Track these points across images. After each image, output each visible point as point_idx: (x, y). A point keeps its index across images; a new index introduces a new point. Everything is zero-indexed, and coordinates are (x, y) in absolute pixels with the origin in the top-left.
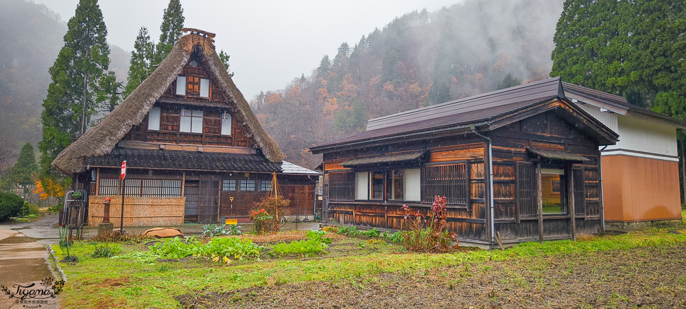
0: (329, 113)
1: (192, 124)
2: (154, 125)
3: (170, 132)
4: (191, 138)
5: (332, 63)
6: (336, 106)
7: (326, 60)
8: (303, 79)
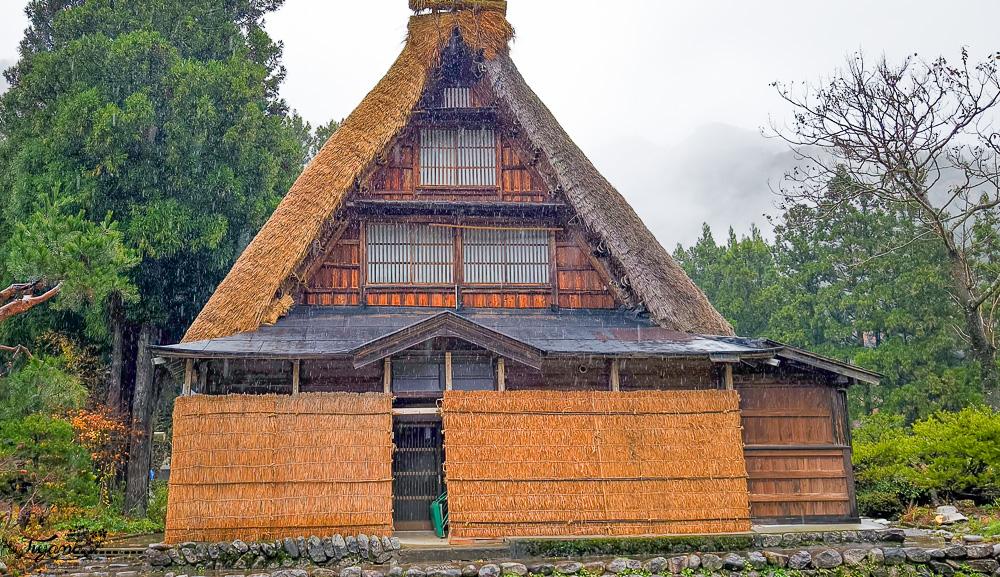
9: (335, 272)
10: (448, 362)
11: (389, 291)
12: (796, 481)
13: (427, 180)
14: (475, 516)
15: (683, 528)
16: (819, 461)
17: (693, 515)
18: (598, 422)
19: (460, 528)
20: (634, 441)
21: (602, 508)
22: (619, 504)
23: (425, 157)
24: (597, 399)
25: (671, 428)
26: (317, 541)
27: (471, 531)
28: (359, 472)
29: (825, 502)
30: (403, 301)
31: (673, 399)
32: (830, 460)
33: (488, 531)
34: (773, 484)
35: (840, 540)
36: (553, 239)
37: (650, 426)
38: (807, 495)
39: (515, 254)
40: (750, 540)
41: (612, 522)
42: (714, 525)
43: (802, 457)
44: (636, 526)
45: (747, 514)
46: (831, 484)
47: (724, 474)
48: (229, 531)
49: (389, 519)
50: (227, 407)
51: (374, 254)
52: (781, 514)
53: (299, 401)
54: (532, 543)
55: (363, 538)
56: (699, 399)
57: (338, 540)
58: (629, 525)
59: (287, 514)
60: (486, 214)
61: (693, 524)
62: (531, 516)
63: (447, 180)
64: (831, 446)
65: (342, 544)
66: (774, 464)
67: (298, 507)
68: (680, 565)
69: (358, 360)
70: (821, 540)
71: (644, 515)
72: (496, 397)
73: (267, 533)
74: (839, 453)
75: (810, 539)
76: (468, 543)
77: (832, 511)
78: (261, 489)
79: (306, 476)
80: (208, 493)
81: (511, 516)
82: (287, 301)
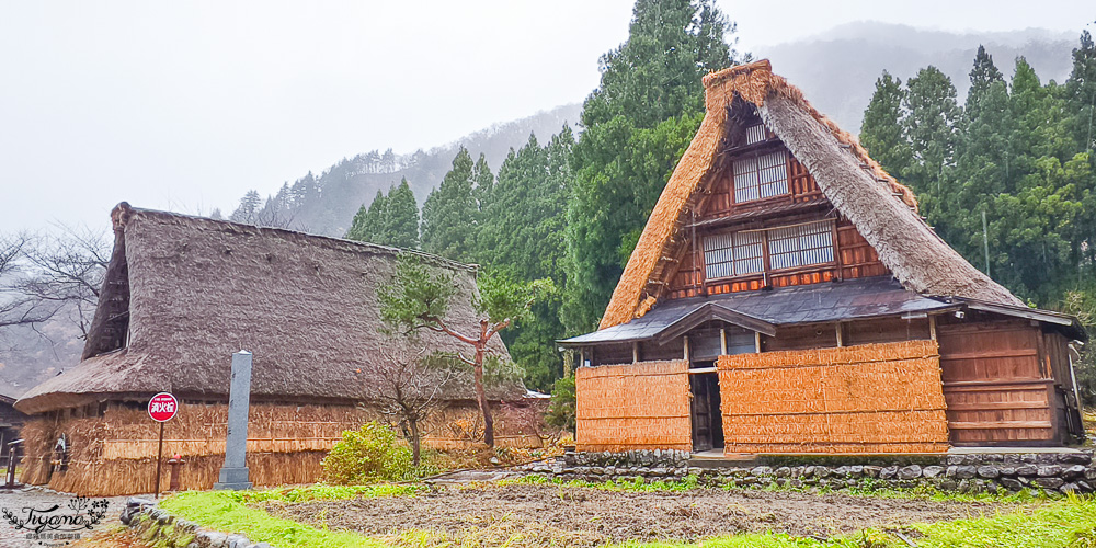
9: (686, 274)
10: (723, 336)
11: (720, 283)
12: (999, 413)
13: (740, 200)
14: (740, 439)
15: (887, 448)
16: (1021, 394)
17: (897, 438)
18: (824, 371)
19: (731, 446)
20: (850, 383)
21: (827, 433)
22: (840, 430)
23: (739, 182)
24: (823, 355)
25: (879, 373)
26: (645, 453)
27: (738, 449)
28: (670, 411)
29: (1027, 429)
30: (731, 288)
31: (879, 350)
32: (1034, 393)
33: (748, 449)
34: (977, 414)
35: (1019, 460)
36: (834, 226)
37: (862, 373)
38: (1008, 423)
39: (806, 242)
40: (936, 458)
41: (834, 444)
42: (915, 446)
43: (1006, 391)
44: (852, 447)
45: (945, 437)
46: (1035, 413)
47: (924, 407)
48: (605, 446)
49: (689, 440)
50: (600, 374)
51: (710, 258)
52: (984, 439)
53: (637, 367)
54: (770, 456)
55: (671, 451)
56: (905, 348)
57: (657, 453)
58: (847, 446)
59: (633, 436)
60: (783, 217)
61: (896, 446)
62: (777, 440)
63: (753, 196)
64: (1036, 380)
65: (659, 456)
66: (977, 397)
67: (638, 432)
68: (797, 473)
69: (662, 340)
70: (1002, 460)
71: (857, 437)
72: (752, 356)
73: (623, 447)
74: (1044, 386)
75: (990, 459)
76: (735, 456)
77: (1034, 436)
78: (619, 422)
79: (641, 414)
80: (594, 423)
81: (764, 439)
82: (650, 301)
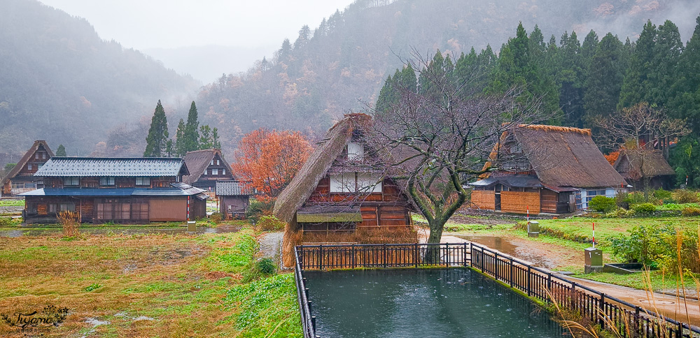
0: (288, 98)
1: (215, 173)
2: (206, 174)
3: (210, 174)
4: (215, 176)
5: (293, 47)
6: (295, 92)
7: (286, 43)
8: (264, 61)
10: (502, 187)
12: (549, 207)
14: (504, 209)
18: (520, 196)
20: (524, 199)
21: (520, 208)
24: (520, 193)
25: (530, 198)
28: (491, 201)
29: (552, 210)
31: (530, 193)
34: (545, 207)
37: (527, 197)
41: (521, 211)
42: (534, 212)
46: (554, 208)
47: (536, 205)
49: (494, 208)
52: (546, 212)
53: (484, 191)
55: (491, 210)
56: (534, 194)
67: (484, 205)
69: (490, 186)
71: (525, 210)
72: (507, 192)
74: (556, 203)
76: (503, 212)
78: (480, 203)
79: (485, 202)
81: (509, 209)
